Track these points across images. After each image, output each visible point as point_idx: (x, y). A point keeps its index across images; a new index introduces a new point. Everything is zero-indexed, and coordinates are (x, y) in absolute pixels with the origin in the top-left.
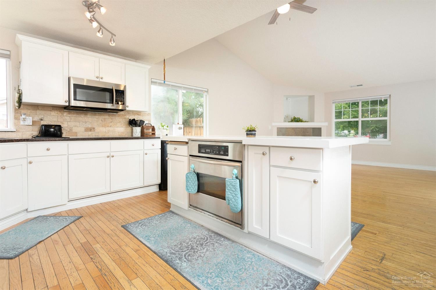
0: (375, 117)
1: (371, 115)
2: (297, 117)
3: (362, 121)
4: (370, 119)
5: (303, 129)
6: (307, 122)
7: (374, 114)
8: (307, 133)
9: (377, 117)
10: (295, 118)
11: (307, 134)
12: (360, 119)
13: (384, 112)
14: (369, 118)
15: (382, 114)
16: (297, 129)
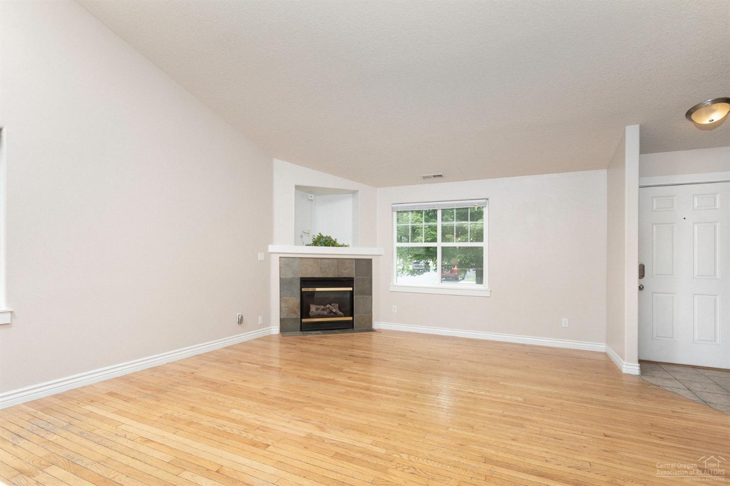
0: (463, 241)
1: (457, 236)
2: (324, 235)
3: (443, 248)
4: (456, 244)
5: (336, 260)
6: (346, 246)
7: (462, 236)
8: (345, 269)
9: (466, 241)
10: (321, 237)
11: (344, 271)
12: (439, 245)
13: (477, 233)
14: (454, 242)
15: (473, 236)
16: (325, 260)
